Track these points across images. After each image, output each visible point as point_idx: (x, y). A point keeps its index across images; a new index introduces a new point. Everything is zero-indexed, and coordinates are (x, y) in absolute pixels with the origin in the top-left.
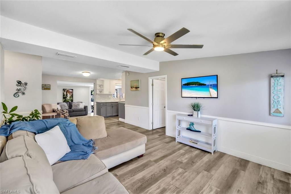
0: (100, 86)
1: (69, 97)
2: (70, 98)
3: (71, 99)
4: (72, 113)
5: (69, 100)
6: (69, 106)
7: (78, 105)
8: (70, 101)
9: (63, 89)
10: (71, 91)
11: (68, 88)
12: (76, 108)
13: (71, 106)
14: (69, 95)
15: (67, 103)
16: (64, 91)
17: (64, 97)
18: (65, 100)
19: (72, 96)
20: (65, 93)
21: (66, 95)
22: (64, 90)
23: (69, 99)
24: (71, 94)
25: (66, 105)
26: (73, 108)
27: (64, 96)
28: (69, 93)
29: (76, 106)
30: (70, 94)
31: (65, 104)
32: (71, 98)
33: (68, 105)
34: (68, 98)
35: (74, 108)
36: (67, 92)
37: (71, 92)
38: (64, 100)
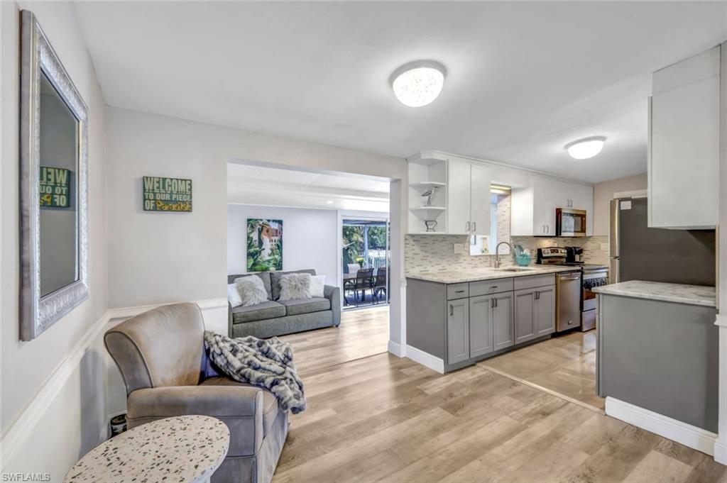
0: (428, 194)
1: (270, 252)
2: (273, 254)
3: (276, 260)
4: (283, 320)
5: (269, 261)
6: (270, 289)
7: (304, 283)
8: (272, 269)
9: (249, 220)
10: (275, 226)
11: (264, 216)
12: (295, 295)
13: (276, 290)
14: (268, 244)
15: (261, 277)
16: (252, 227)
17: (252, 250)
18: (254, 264)
19: (280, 247)
20: (255, 236)
21: (257, 244)
22: (251, 223)
23: (268, 258)
24: (277, 238)
25: (259, 287)
26: (286, 295)
27: (250, 246)
28: (269, 236)
29: (296, 286)
30: (273, 238)
31: (255, 279)
32: (277, 256)
33: (266, 287)
34: (265, 255)
35: (290, 295)
36: (260, 232)
37: (277, 231)
38: (252, 261)
